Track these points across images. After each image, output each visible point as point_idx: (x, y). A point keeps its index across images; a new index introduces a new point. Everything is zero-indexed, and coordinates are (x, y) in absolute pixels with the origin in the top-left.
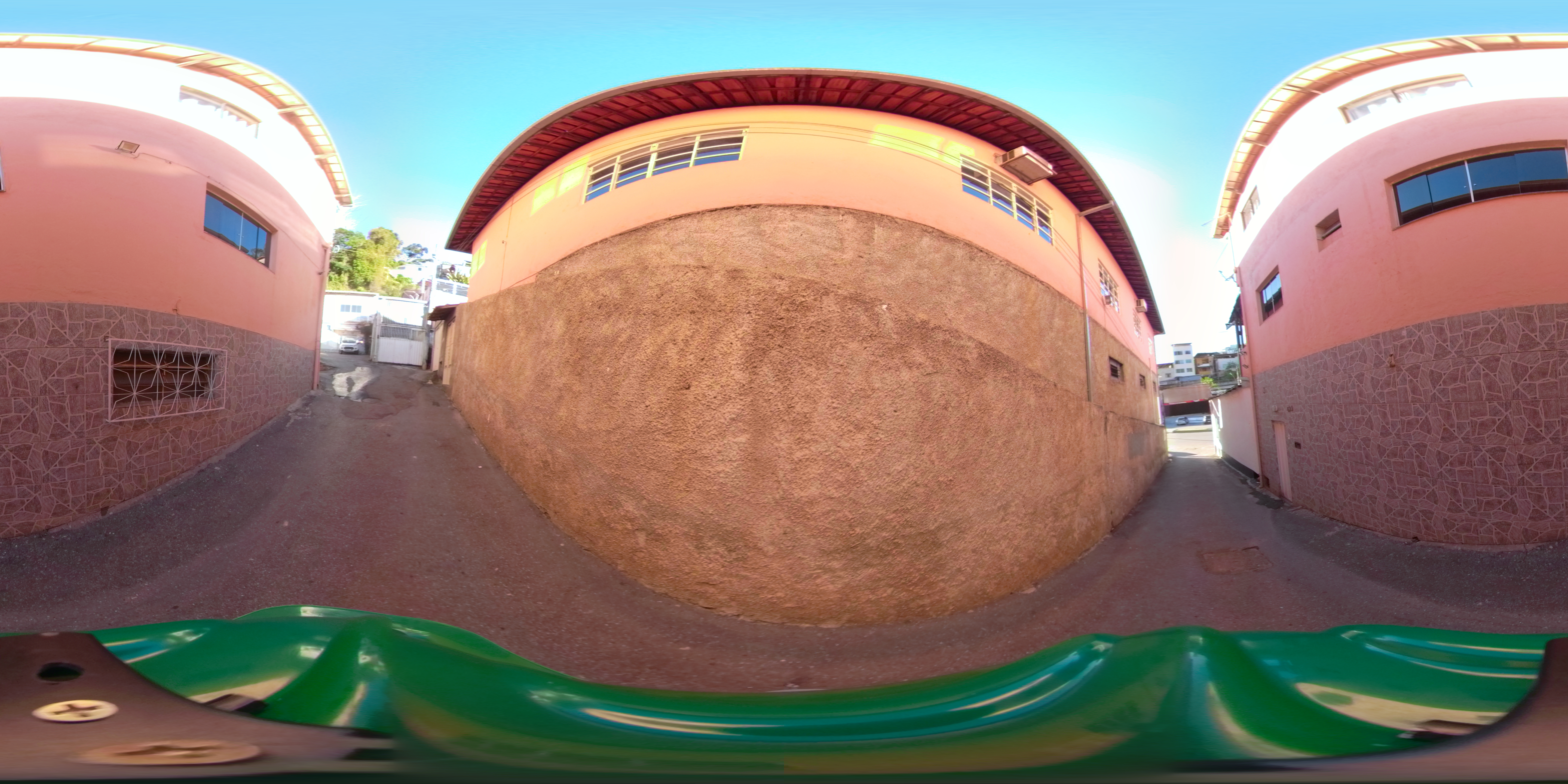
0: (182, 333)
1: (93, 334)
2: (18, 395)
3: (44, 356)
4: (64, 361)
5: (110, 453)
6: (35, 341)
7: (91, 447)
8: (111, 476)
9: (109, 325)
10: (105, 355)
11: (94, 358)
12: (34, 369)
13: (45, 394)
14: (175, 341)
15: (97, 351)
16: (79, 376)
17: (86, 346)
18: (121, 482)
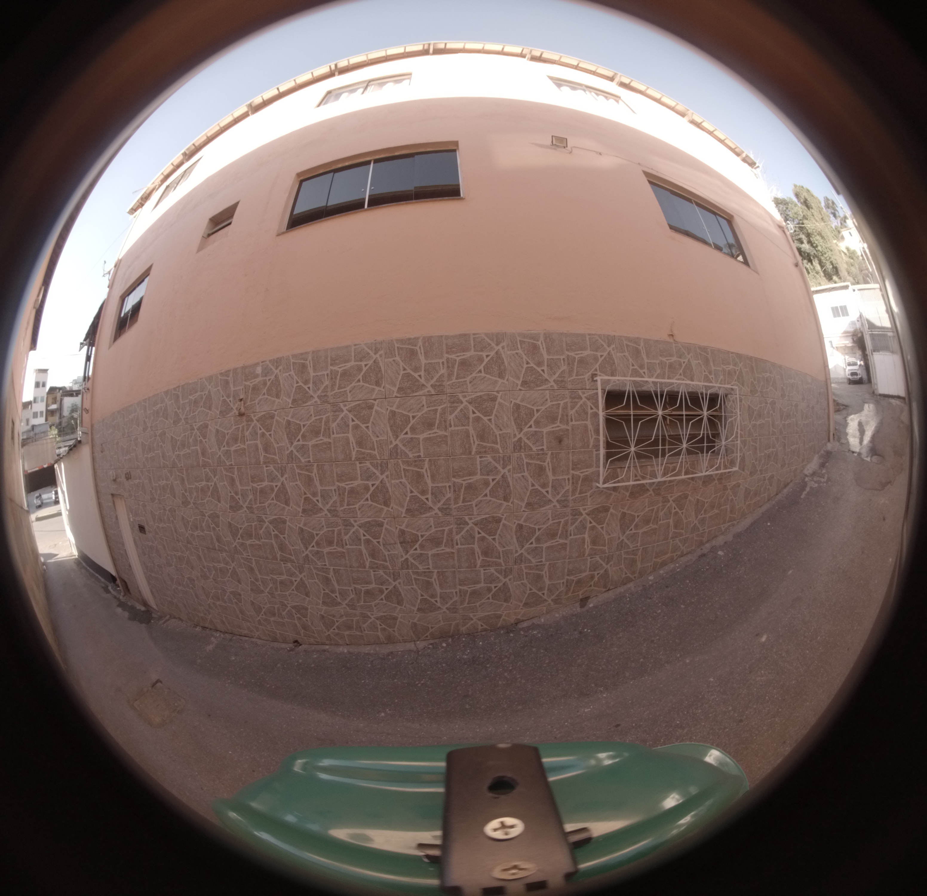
0: (684, 365)
1: (577, 372)
2: (485, 452)
3: (518, 402)
4: (543, 408)
5: (599, 527)
6: (505, 381)
7: (577, 519)
8: (598, 558)
9: (596, 359)
10: (594, 398)
11: (581, 402)
12: (506, 418)
13: (519, 451)
14: (678, 377)
15: (584, 393)
16: (563, 427)
17: (569, 387)
18: (608, 566)
